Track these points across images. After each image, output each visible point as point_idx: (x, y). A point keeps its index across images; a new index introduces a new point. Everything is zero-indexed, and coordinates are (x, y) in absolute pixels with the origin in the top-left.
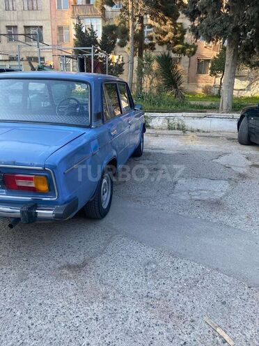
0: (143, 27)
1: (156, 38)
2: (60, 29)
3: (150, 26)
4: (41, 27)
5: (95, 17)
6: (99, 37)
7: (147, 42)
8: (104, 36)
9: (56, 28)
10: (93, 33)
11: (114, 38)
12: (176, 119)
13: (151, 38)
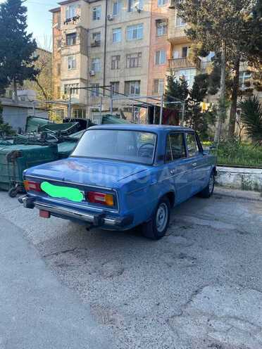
0: (238, 73)
1: (254, 84)
2: (156, 81)
3: (248, 72)
4: (139, 81)
5: (190, 68)
6: (190, 87)
7: (243, 88)
8: (195, 86)
9: (152, 81)
10: (184, 82)
11: (206, 86)
12: (253, 177)
13: (248, 84)
